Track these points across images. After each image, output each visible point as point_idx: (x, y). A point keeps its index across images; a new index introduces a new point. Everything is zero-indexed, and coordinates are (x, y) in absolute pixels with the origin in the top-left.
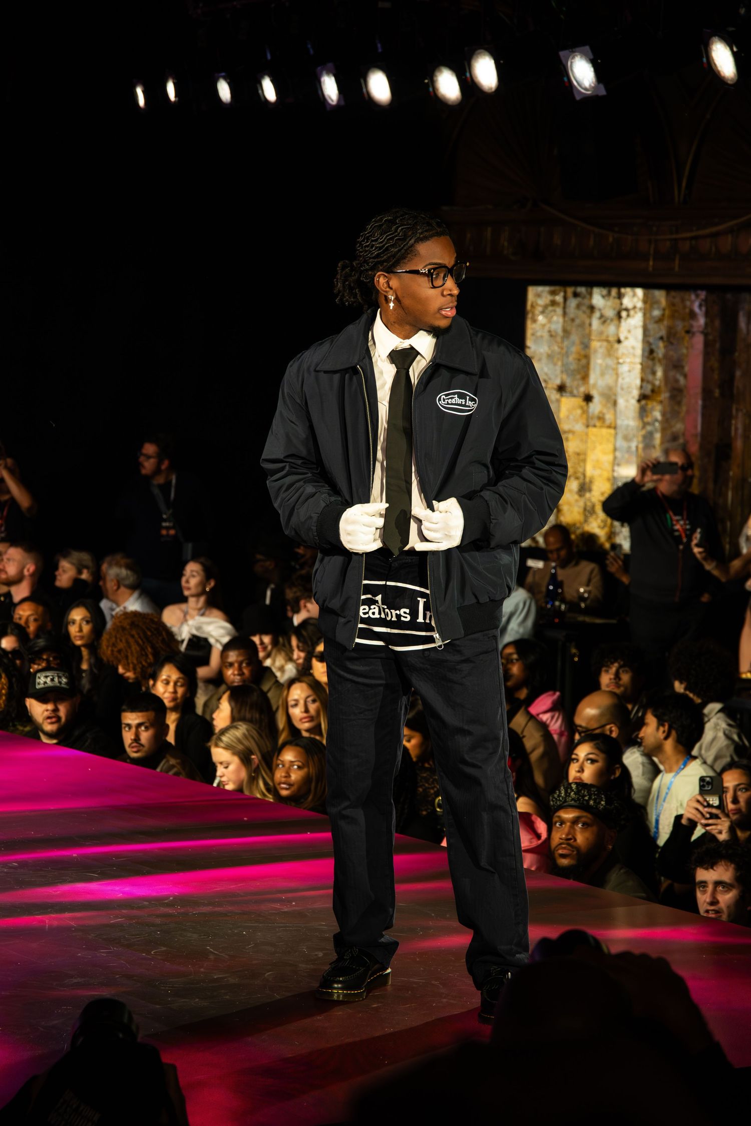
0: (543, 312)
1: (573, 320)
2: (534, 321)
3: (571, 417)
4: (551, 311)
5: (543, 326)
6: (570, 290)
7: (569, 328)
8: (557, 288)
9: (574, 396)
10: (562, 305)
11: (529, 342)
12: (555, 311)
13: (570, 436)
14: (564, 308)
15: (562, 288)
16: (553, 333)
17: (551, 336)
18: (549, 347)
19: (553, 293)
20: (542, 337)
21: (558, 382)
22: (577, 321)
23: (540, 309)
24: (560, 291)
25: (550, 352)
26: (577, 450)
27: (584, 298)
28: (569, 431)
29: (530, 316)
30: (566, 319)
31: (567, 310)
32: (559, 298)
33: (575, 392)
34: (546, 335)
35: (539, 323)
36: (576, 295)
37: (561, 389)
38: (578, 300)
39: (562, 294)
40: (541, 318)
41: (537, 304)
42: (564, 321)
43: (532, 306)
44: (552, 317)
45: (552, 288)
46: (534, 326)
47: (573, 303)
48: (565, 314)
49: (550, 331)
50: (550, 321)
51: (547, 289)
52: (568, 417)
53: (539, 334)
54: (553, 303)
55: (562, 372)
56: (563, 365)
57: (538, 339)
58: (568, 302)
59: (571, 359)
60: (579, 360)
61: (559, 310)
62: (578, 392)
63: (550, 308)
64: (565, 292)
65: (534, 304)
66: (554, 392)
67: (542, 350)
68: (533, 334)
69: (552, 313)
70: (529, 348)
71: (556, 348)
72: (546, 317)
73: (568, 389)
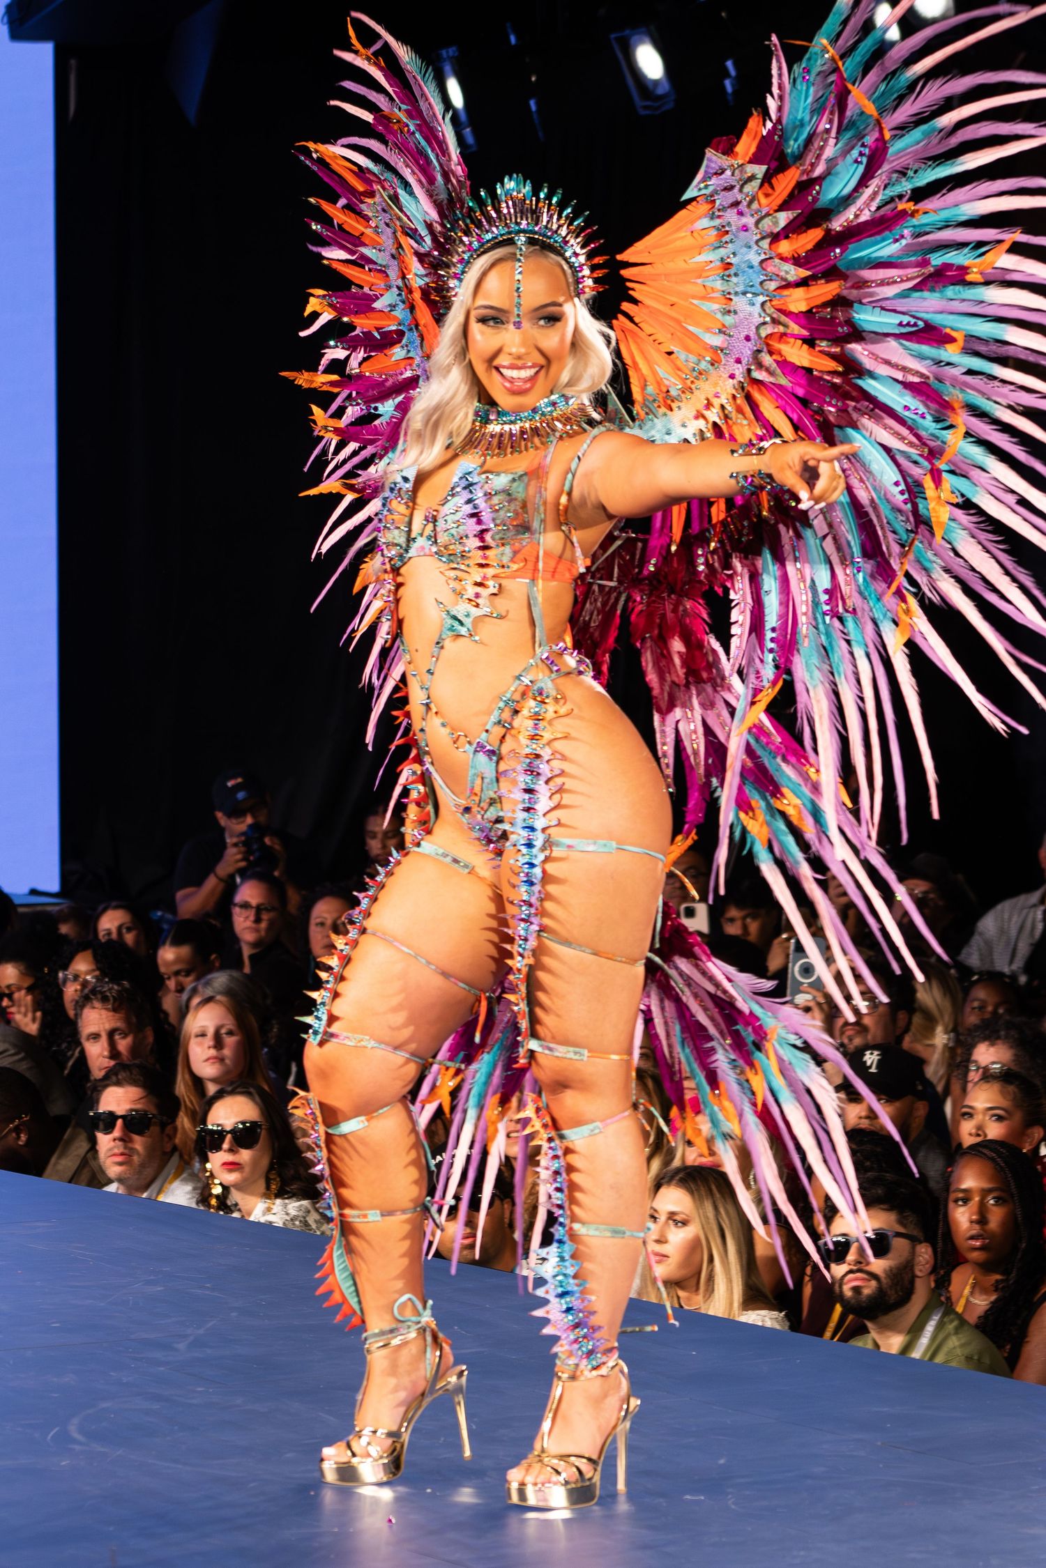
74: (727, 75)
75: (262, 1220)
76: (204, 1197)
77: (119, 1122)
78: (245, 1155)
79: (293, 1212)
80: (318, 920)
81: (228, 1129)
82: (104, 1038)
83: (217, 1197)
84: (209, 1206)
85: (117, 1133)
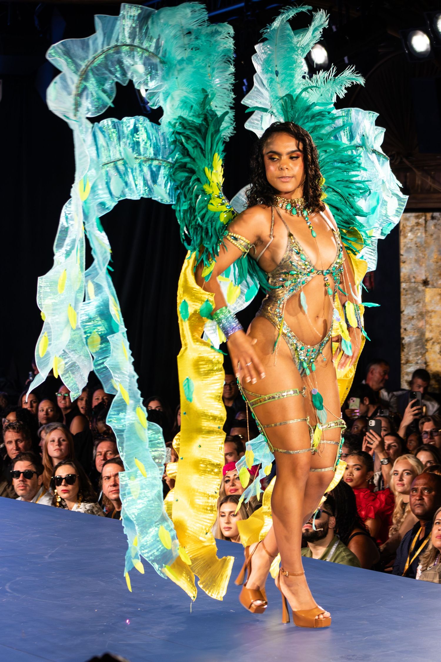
0: (411, 231)
1: (432, 235)
2: (406, 237)
3: (433, 301)
4: (417, 230)
5: (412, 239)
6: (429, 215)
7: (428, 241)
8: (420, 214)
9: (435, 287)
10: (424, 225)
11: (402, 252)
12: (419, 229)
13: (433, 314)
14: (425, 227)
15: (423, 214)
16: (418, 245)
17: (417, 246)
18: (416, 254)
19: (417, 217)
20: (410, 247)
21: (424, 278)
22: (435, 236)
23: (409, 228)
24: (422, 216)
25: (416, 258)
26: (438, 324)
27: (439, 220)
28: (432, 311)
29: (402, 233)
30: (427, 234)
31: (427, 229)
32: (422, 221)
33: (435, 285)
34: (414, 246)
35: (408, 238)
36: (433, 218)
37: (425, 283)
38: (435, 221)
39: (424, 218)
40: (409, 234)
41: (407, 226)
42: (426, 237)
43: (404, 227)
44: (418, 233)
45: (417, 214)
46: (405, 240)
47: (431, 224)
48: (426, 231)
49: (416, 244)
50: (416, 237)
51: (413, 214)
52: (431, 301)
53: (409, 246)
54: (418, 224)
55: (426, 271)
56: (426, 266)
57: (409, 249)
58: (428, 224)
59: (431, 262)
60: (437, 262)
61: (422, 229)
62: (437, 284)
63: (416, 228)
64: (426, 216)
65: (405, 225)
66: (421, 285)
67: (411, 257)
68: (404, 246)
69: (417, 231)
70: (402, 255)
71: (421, 255)
72: (413, 234)
73: (430, 282)
74: (244, 84)
75: (76, 511)
76: (54, 503)
77: (22, 475)
78: (70, 487)
79: (88, 508)
80: (96, 398)
81: (63, 477)
82: (14, 443)
83: (59, 502)
84: (56, 506)
85: (21, 478)
